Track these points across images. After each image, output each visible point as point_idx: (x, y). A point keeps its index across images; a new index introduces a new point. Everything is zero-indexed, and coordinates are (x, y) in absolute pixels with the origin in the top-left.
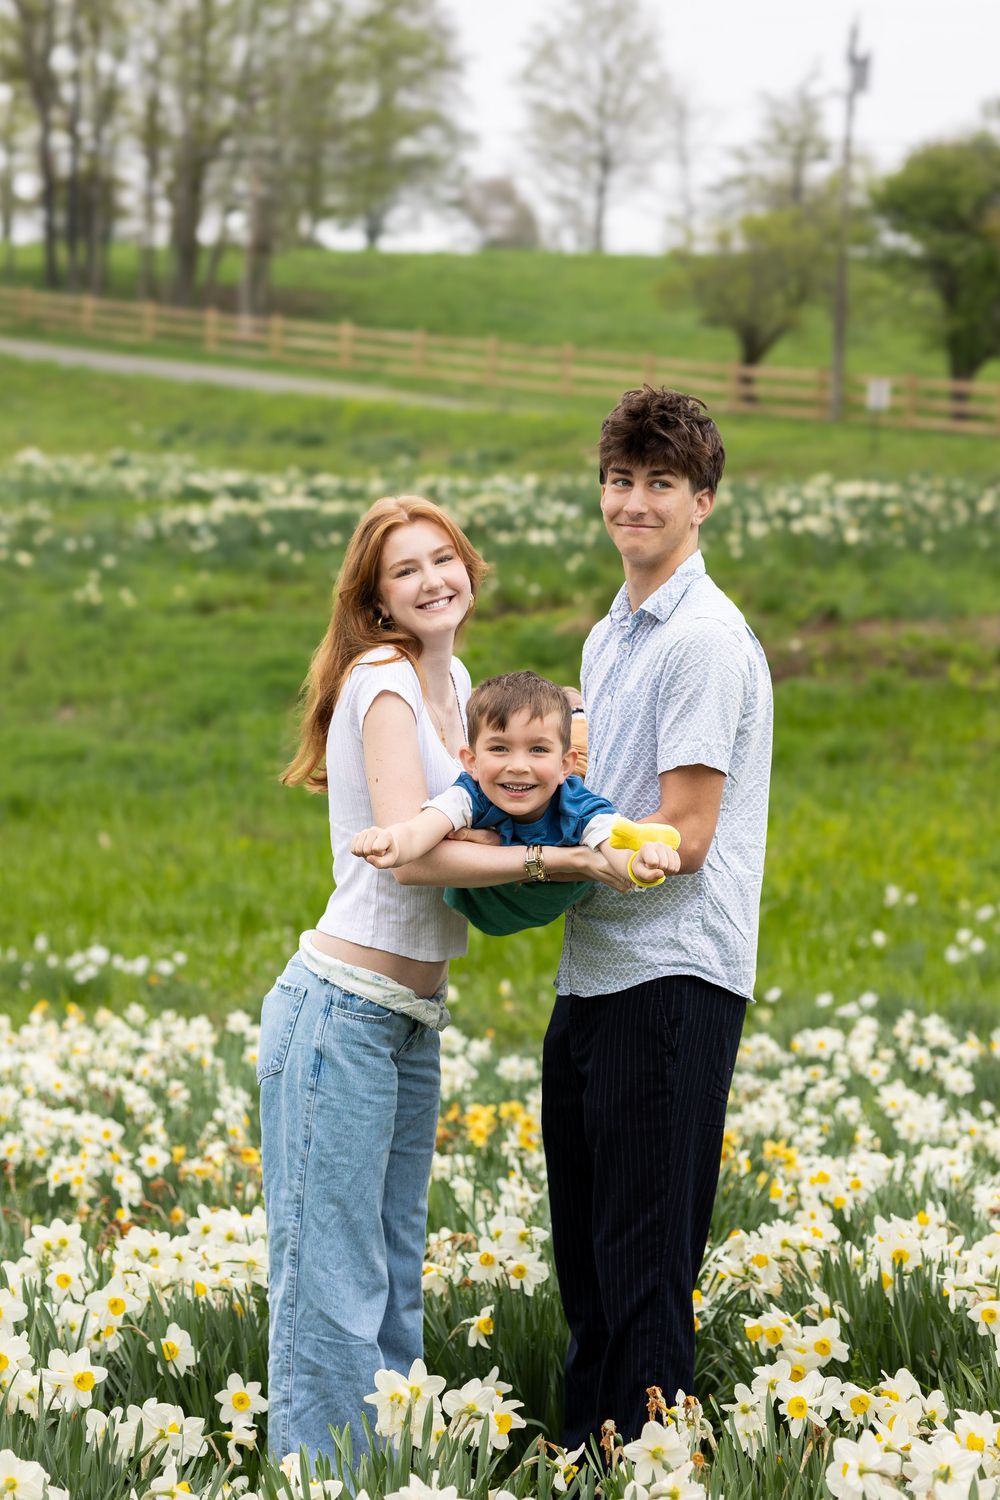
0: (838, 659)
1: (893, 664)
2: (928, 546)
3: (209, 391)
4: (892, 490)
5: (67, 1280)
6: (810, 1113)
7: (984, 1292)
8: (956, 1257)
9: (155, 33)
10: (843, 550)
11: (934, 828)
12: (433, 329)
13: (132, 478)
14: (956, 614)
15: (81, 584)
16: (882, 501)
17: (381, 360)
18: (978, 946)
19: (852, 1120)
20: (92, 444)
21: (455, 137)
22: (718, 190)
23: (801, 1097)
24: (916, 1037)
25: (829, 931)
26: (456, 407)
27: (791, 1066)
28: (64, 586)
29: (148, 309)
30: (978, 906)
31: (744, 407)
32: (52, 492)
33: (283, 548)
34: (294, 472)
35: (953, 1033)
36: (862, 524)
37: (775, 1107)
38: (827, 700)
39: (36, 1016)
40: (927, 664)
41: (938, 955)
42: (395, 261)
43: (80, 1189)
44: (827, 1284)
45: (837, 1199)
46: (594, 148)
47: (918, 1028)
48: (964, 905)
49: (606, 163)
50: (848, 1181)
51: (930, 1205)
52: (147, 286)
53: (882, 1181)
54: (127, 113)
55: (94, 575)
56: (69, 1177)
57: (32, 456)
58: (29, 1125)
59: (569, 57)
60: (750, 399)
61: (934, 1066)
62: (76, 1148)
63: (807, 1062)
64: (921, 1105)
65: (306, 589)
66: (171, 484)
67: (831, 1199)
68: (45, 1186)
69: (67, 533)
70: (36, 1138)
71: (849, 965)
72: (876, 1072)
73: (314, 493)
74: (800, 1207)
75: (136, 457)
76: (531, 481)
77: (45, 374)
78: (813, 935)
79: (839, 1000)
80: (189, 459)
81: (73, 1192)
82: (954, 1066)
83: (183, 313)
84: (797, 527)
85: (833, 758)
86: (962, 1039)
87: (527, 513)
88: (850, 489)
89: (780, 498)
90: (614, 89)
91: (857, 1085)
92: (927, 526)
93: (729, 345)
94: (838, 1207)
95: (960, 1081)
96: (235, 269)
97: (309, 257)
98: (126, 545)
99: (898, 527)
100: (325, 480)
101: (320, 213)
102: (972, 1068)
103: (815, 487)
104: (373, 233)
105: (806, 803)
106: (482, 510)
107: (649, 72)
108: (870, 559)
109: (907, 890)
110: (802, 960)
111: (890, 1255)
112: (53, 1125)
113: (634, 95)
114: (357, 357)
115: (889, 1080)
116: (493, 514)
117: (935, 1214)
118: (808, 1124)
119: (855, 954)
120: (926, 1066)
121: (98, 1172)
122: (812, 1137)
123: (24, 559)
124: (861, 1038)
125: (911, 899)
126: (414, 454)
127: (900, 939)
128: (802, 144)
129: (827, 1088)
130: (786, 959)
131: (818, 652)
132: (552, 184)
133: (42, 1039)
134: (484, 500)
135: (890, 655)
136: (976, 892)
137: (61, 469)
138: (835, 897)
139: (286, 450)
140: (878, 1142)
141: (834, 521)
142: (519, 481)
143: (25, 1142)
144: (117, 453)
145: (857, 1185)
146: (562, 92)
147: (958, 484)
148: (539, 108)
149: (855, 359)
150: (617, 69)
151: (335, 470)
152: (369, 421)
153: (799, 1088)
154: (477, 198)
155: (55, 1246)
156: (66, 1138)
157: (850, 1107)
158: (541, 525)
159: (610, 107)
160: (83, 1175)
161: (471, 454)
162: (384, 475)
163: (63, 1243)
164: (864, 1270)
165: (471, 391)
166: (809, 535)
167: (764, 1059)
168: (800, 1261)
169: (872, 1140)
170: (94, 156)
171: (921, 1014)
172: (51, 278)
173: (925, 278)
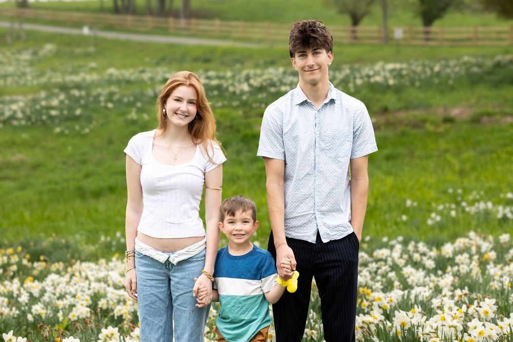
0: (388, 124)
1: (407, 125)
2: (417, 84)
3: (171, 46)
4: (404, 66)
6: (379, 278)
7: (432, 335)
8: (424, 323)
10: (388, 87)
11: (423, 179)
12: (246, 20)
13: (146, 76)
14: (427, 107)
15: (129, 113)
16: (401, 70)
17: (229, 32)
18: (438, 218)
19: (393, 279)
20: (132, 66)
23: (376, 273)
24: (415, 250)
25: (387, 216)
26: (255, 46)
27: (372, 262)
28: (124, 114)
29: (149, 19)
30: (438, 205)
31: (353, 41)
32: (118, 82)
34: (201, 71)
35: (428, 248)
36: (395, 78)
37: (365, 276)
38: (385, 139)
39: (114, 259)
40: (418, 124)
41: (425, 222)
43: (126, 316)
44: (378, 336)
45: (384, 306)
47: (416, 247)
48: (434, 205)
50: (388, 299)
51: (416, 306)
52: (149, 12)
53: (400, 299)
55: (134, 110)
56: (122, 312)
57: (112, 70)
58: (109, 295)
60: (355, 38)
61: (422, 259)
62: (125, 302)
63: (377, 261)
64: (416, 273)
66: (159, 77)
67: (383, 306)
68: (114, 316)
69: (124, 96)
70: (112, 300)
71: (394, 227)
72: (401, 263)
73: (208, 78)
74: (372, 310)
75: (148, 69)
76: (281, 70)
77: (116, 43)
78: (382, 218)
79: (390, 240)
80: (165, 69)
81: (124, 317)
82: (428, 259)
83: (161, 19)
84: (372, 80)
85: (388, 158)
86: (431, 250)
87: (280, 80)
88: (390, 66)
89: (366, 71)
91: (395, 267)
92: (417, 77)
93: (347, 19)
94: (385, 308)
95: (430, 264)
96: (178, 4)
98: (145, 99)
99: (407, 78)
100: (211, 73)
102: (435, 260)
103: (378, 67)
105: (379, 174)
106: (265, 80)
108: (398, 90)
109: (413, 201)
110: (378, 227)
111: (400, 324)
112: (117, 295)
114: (221, 31)
115: (406, 265)
116: (269, 82)
117: (418, 309)
118: (378, 281)
119: (396, 224)
120: (419, 259)
121: (133, 310)
122: (378, 285)
123: (110, 105)
124: (396, 252)
125: (415, 204)
126: (242, 63)
127: (412, 218)
129: (385, 268)
130: (373, 227)
131: (381, 123)
133: (116, 266)
134: (265, 77)
135: (406, 122)
136: (437, 200)
137: (122, 75)
138: (389, 205)
139: (199, 64)
140: (401, 286)
141: (385, 77)
142: (277, 70)
143: (108, 301)
144: (141, 68)
145: (391, 301)
147: (427, 62)
149: (390, 22)
151: (215, 70)
152: (226, 53)
153: (375, 269)
155: (109, 336)
156: (122, 299)
157: (392, 275)
158: (285, 84)
160: (127, 311)
161: (261, 62)
162: (232, 70)
163: (112, 334)
164: (392, 330)
165: (260, 41)
166: (377, 83)
167: (363, 260)
168: (369, 328)
169: (399, 286)
171: (417, 242)
172: (116, 10)
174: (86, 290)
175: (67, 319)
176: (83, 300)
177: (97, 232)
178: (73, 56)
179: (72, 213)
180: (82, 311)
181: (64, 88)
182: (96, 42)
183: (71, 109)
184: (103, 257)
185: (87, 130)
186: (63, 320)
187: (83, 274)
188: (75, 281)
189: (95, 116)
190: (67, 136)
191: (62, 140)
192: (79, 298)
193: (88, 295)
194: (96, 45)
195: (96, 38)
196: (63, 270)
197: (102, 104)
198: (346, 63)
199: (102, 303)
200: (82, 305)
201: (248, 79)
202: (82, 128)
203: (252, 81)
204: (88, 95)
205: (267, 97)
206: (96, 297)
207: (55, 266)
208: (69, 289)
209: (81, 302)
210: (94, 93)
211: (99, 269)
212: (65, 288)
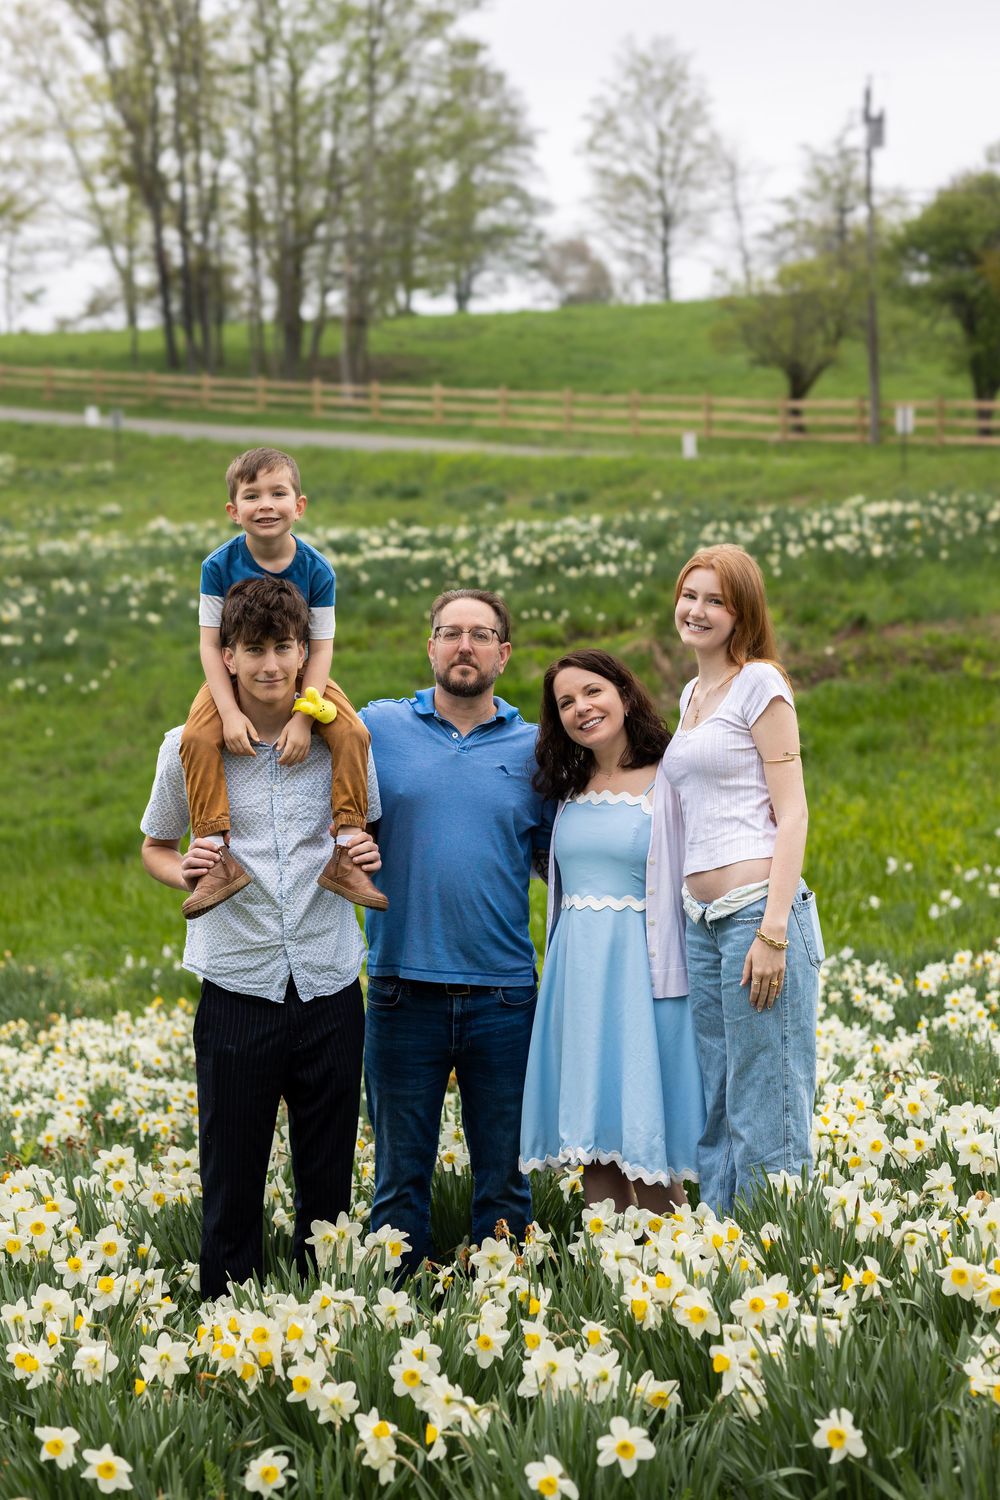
0: (866, 660)
1: (916, 662)
2: (944, 555)
4: (914, 507)
5: (121, 1185)
9: (249, 134)
10: (870, 563)
11: (941, 804)
12: (514, 386)
14: (970, 614)
16: (905, 517)
17: (470, 415)
18: (956, 903)
21: (529, 205)
22: (768, 237)
24: (861, 980)
26: (535, 454)
29: (260, 383)
30: (965, 869)
31: (793, 437)
32: (176, 557)
33: (380, 594)
34: (391, 524)
36: (886, 539)
38: (858, 696)
39: (150, 1010)
40: (942, 661)
41: (923, 913)
42: (482, 324)
46: (656, 207)
48: (958, 868)
49: (667, 221)
52: (260, 363)
54: (231, 206)
57: (160, 523)
58: (131, 1091)
59: (627, 125)
60: (800, 429)
61: (869, 1002)
65: (402, 629)
70: (137, 1101)
73: (406, 544)
76: (597, 520)
77: (172, 448)
82: (883, 1001)
83: (291, 384)
84: (829, 545)
85: (861, 749)
87: (593, 549)
88: (877, 509)
89: (815, 521)
90: (670, 152)
92: (943, 537)
93: (779, 381)
96: (335, 341)
97: (403, 324)
99: (917, 539)
100: (418, 531)
101: (412, 285)
103: (846, 508)
104: (462, 298)
105: (836, 791)
106: (553, 549)
107: (701, 134)
108: (894, 570)
109: (906, 860)
112: (151, 1090)
113: (688, 156)
114: (448, 414)
115: (827, 1016)
116: (562, 551)
119: (856, 915)
123: (154, 618)
125: (908, 868)
126: (500, 500)
128: (842, 191)
131: (849, 657)
132: (621, 242)
133: (152, 1027)
134: (554, 540)
135: (912, 654)
136: (967, 858)
137: (186, 534)
138: (847, 870)
139: (389, 503)
141: (861, 537)
142: (586, 520)
143: (128, 1106)
146: (624, 158)
147: (971, 498)
148: (604, 173)
149: (887, 386)
150: (672, 133)
151: (428, 520)
152: (462, 471)
154: (553, 259)
155: (116, 1165)
156: (160, 1099)
158: (606, 560)
159: (667, 168)
161: (551, 497)
162: (471, 521)
163: (122, 1162)
165: (551, 438)
166: (840, 552)
170: (202, 249)
172: (172, 361)
173: (946, 310)
174: (80, 1081)
175: (31, 1143)
176: (72, 1103)
177: (116, 947)
178: (59, 485)
179: (55, 899)
180: (66, 1124)
181: (34, 573)
182: (121, 446)
183: (52, 629)
184: (127, 1007)
185: (94, 685)
186: (23, 1145)
187: (74, 1046)
188: (56, 1061)
189: (114, 647)
190: (42, 699)
191: (29, 710)
192: (62, 1098)
193: (82, 1091)
194: (119, 456)
195: (118, 435)
196: (28, 1037)
197: (134, 616)
198: (767, 499)
199: (115, 1110)
200: (68, 1114)
201: (509, 545)
202: (82, 679)
203: (519, 552)
204: (98, 592)
205: (557, 592)
206: (101, 1097)
207: (9, 1029)
208: (38, 1079)
209: (65, 1108)
210: (113, 587)
211: (113, 1036)
212: (29, 1075)
